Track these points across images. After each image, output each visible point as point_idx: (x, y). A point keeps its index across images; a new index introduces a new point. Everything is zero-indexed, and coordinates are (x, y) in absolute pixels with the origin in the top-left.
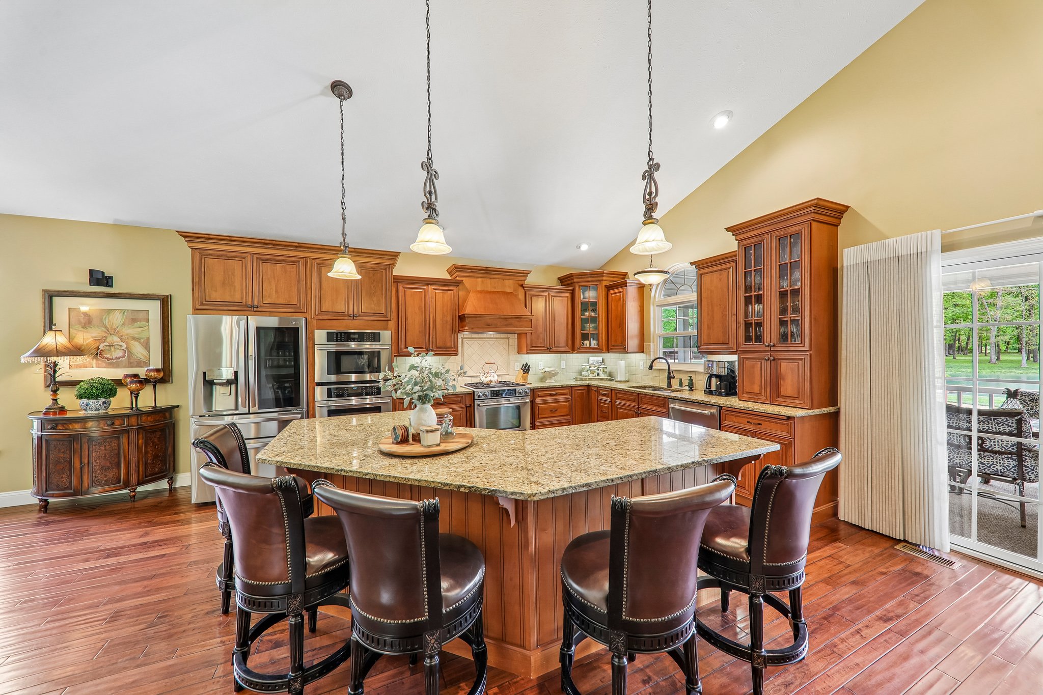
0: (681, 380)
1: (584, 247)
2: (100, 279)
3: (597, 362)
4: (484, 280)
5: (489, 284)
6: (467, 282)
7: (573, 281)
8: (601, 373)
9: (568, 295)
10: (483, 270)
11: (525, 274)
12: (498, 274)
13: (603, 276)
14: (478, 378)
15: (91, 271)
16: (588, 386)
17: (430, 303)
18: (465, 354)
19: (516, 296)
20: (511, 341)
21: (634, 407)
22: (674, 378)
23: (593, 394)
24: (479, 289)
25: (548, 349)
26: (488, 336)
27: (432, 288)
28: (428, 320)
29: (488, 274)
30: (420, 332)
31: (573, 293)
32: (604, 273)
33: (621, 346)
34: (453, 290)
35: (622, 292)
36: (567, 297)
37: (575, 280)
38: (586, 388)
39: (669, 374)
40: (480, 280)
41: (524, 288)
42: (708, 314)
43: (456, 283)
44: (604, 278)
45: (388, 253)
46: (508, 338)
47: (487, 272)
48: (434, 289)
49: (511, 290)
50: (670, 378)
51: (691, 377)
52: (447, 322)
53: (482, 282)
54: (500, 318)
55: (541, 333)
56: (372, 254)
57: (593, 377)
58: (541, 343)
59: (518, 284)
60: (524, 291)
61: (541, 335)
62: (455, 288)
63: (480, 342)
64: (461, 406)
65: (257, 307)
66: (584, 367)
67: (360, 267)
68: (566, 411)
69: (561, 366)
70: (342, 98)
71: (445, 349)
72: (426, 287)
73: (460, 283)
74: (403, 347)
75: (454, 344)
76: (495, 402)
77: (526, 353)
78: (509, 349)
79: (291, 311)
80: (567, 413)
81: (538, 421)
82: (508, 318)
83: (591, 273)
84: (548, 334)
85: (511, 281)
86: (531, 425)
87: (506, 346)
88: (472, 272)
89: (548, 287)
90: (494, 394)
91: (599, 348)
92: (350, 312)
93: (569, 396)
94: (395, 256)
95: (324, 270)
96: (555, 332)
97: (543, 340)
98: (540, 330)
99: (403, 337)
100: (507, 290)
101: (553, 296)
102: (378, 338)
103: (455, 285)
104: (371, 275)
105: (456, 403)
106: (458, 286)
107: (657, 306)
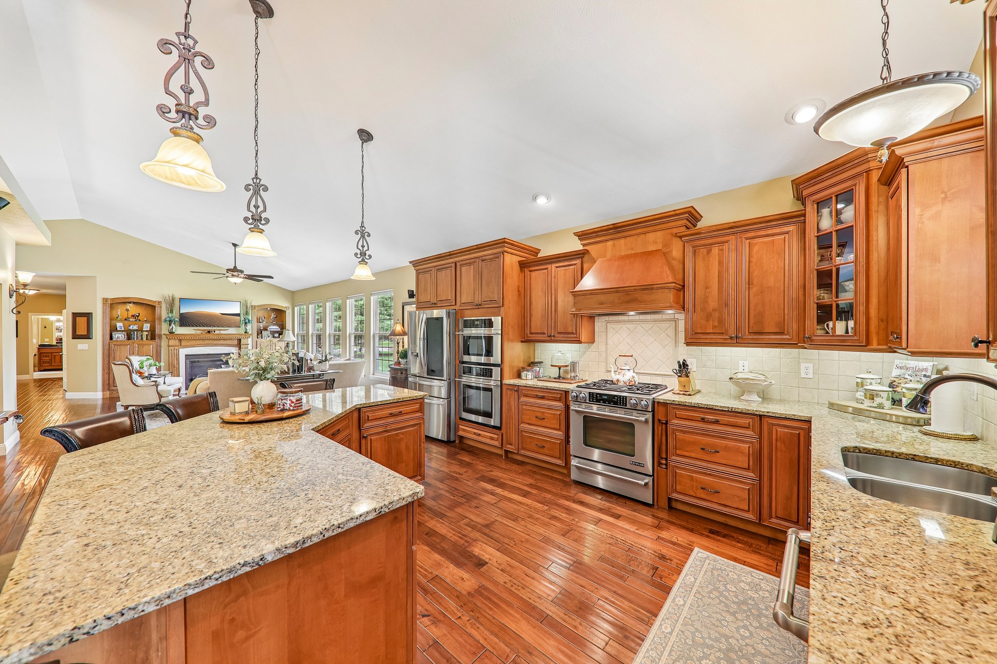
1: (805, 114)
3: (916, 373)
4: (616, 242)
5: (623, 246)
6: (593, 250)
9: (790, 228)
10: (611, 229)
12: (634, 229)
15: (408, 290)
17: (553, 285)
18: (610, 342)
19: (664, 254)
24: (608, 255)
25: (732, 337)
27: (554, 265)
28: (550, 303)
29: (619, 232)
30: (542, 316)
31: (803, 222)
34: (575, 264)
35: (898, 185)
36: (787, 233)
40: (610, 243)
41: (680, 237)
43: (580, 255)
46: (675, 320)
47: (616, 230)
48: (557, 267)
49: (660, 247)
53: (614, 245)
55: (714, 310)
56: (488, 246)
57: (870, 407)
58: (714, 327)
59: (672, 234)
60: (681, 243)
61: (716, 314)
62: (578, 262)
63: (631, 326)
64: (560, 405)
65: (435, 304)
66: (859, 380)
67: (482, 261)
68: (743, 461)
69: (799, 373)
70: (364, 141)
71: (566, 336)
72: (549, 266)
73: (584, 254)
74: (528, 332)
75: (576, 330)
76: (595, 409)
77: (688, 344)
78: (676, 337)
79: (448, 304)
80: (746, 466)
81: (674, 457)
82: (631, 291)
83: (831, 165)
84: (732, 310)
85: (658, 233)
86: (664, 462)
87: (671, 332)
88: (598, 236)
89: (732, 225)
90: (595, 398)
91: (855, 338)
92: (476, 302)
93: (752, 433)
94: (502, 242)
95: (464, 269)
96: (752, 306)
97: (721, 322)
98: (713, 304)
99: (529, 322)
100: (651, 248)
101: (747, 239)
102: (490, 324)
103: (579, 258)
104: (489, 266)
105: (555, 400)
106: (582, 258)
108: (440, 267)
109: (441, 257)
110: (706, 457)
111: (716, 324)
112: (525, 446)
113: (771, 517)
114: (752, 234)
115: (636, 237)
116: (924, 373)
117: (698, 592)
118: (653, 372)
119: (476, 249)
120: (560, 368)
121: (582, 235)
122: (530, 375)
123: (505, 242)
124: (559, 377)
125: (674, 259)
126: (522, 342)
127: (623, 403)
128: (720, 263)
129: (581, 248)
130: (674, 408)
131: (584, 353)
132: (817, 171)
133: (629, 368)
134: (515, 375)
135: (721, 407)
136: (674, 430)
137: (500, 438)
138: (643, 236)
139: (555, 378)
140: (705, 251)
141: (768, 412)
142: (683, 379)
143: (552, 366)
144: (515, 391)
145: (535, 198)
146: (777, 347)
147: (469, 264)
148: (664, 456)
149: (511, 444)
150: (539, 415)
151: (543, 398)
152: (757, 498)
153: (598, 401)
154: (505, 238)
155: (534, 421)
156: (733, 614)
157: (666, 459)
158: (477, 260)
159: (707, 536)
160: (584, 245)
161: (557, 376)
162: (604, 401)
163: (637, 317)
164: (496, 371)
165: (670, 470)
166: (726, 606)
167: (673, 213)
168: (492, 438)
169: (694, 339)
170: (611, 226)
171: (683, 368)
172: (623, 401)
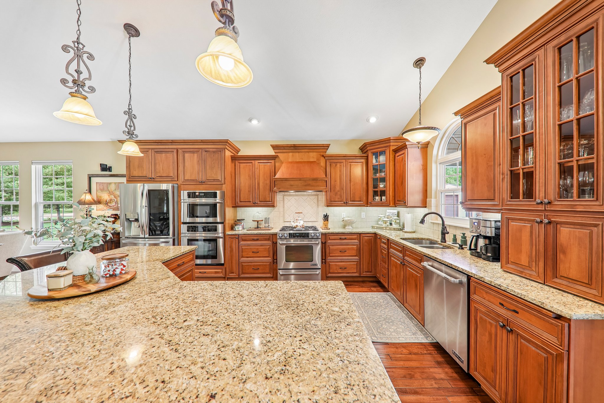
0: (455, 236)
1: (373, 120)
2: (105, 168)
3: (393, 214)
4: (294, 154)
5: (298, 157)
6: (281, 156)
7: (367, 149)
8: (393, 223)
9: (363, 161)
10: (292, 147)
11: (327, 146)
12: (305, 149)
13: (390, 142)
14: (289, 223)
15: (101, 164)
16: (375, 234)
17: (256, 172)
18: (285, 206)
19: (319, 164)
20: (320, 197)
21: (401, 258)
22: (448, 233)
23: (378, 240)
24: (290, 160)
25: (344, 203)
26: (308, 193)
27: (257, 162)
28: (254, 183)
29: (296, 149)
30: (249, 191)
31: (367, 159)
32: (390, 140)
33: (402, 201)
34: (271, 163)
35: (404, 154)
37: (369, 148)
38: (373, 235)
39: (443, 228)
40: (291, 154)
41: (324, 157)
43: (274, 158)
44: (392, 144)
45: (221, 141)
46: (317, 195)
47: (295, 148)
48: (259, 163)
49: (315, 160)
50: (444, 233)
51: (464, 234)
52: (267, 184)
53: (293, 155)
54: (300, 180)
55: (338, 191)
56: (212, 142)
57: (386, 226)
58: (338, 198)
59: (321, 155)
60: (324, 160)
61: (339, 193)
62: (273, 161)
63: (297, 198)
64: (269, 243)
65: (154, 179)
66: (380, 217)
67: (206, 151)
68: (354, 253)
69: (361, 216)
70: (131, 35)
71: (265, 203)
72: (253, 162)
73: (276, 157)
74: (238, 201)
75: (272, 200)
76: (292, 242)
77: (328, 206)
78: (318, 203)
79: (170, 180)
80: (355, 255)
81: (329, 258)
82: (307, 180)
84: (345, 191)
85: (314, 153)
86: (324, 261)
87: (316, 201)
88: (284, 149)
89: (345, 155)
90: (291, 236)
91: (386, 203)
92: (200, 180)
93: (357, 241)
94: (226, 142)
95: (187, 155)
96: (351, 190)
97: (341, 196)
98: (338, 188)
99: (238, 195)
100: (312, 160)
101: (349, 162)
102: (215, 195)
103: (273, 159)
104: (212, 156)
105: (266, 240)
106: (275, 159)
107: (440, 163)
108: (159, 150)
109: (161, 143)
110: (342, 255)
111: (339, 197)
112: (244, 271)
113: (363, 272)
114: (351, 161)
115: (304, 153)
116: (395, 214)
117: (362, 307)
118: (308, 220)
119: (200, 142)
120: (258, 222)
121: (275, 147)
122: (240, 228)
123: (227, 142)
124: (258, 227)
125: (322, 167)
126: (233, 207)
127: (307, 236)
128: (340, 171)
129: (274, 154)
130: (329, 235)
131: (271, 212)
132: (374, 142)
133: (301, 219)
134: (230, 229)
135: (347, 232)
136: (328, 245)
137: (224, 271)
138: (307, 153)
139: (255, 228)
140: (334, 165)
142: (326, 222)
143: (253, 221)
144: (236, 238)
145: (250, 120)
146: (357, 206)
147: (193, 152)
148: (324, 258)
149: (233, 273)
150: (255, 250)
151: (257, 240)
152: (359, 267)
153: (294, 237)
154: (228, 140)
155: (251, 254)
156: (376, 308)
157: (325, 259)
158: (201, 150)
160: (275, 153)
161: (256, 227)
162: (298, 237)
163: (294, 193)
164: (220, 227)
165: (327, 264)
166: (372, 307)
168: (216, 273)
169: (330, 204)
170: (292, 145)
171: (326, 217)
172: (307, 235)
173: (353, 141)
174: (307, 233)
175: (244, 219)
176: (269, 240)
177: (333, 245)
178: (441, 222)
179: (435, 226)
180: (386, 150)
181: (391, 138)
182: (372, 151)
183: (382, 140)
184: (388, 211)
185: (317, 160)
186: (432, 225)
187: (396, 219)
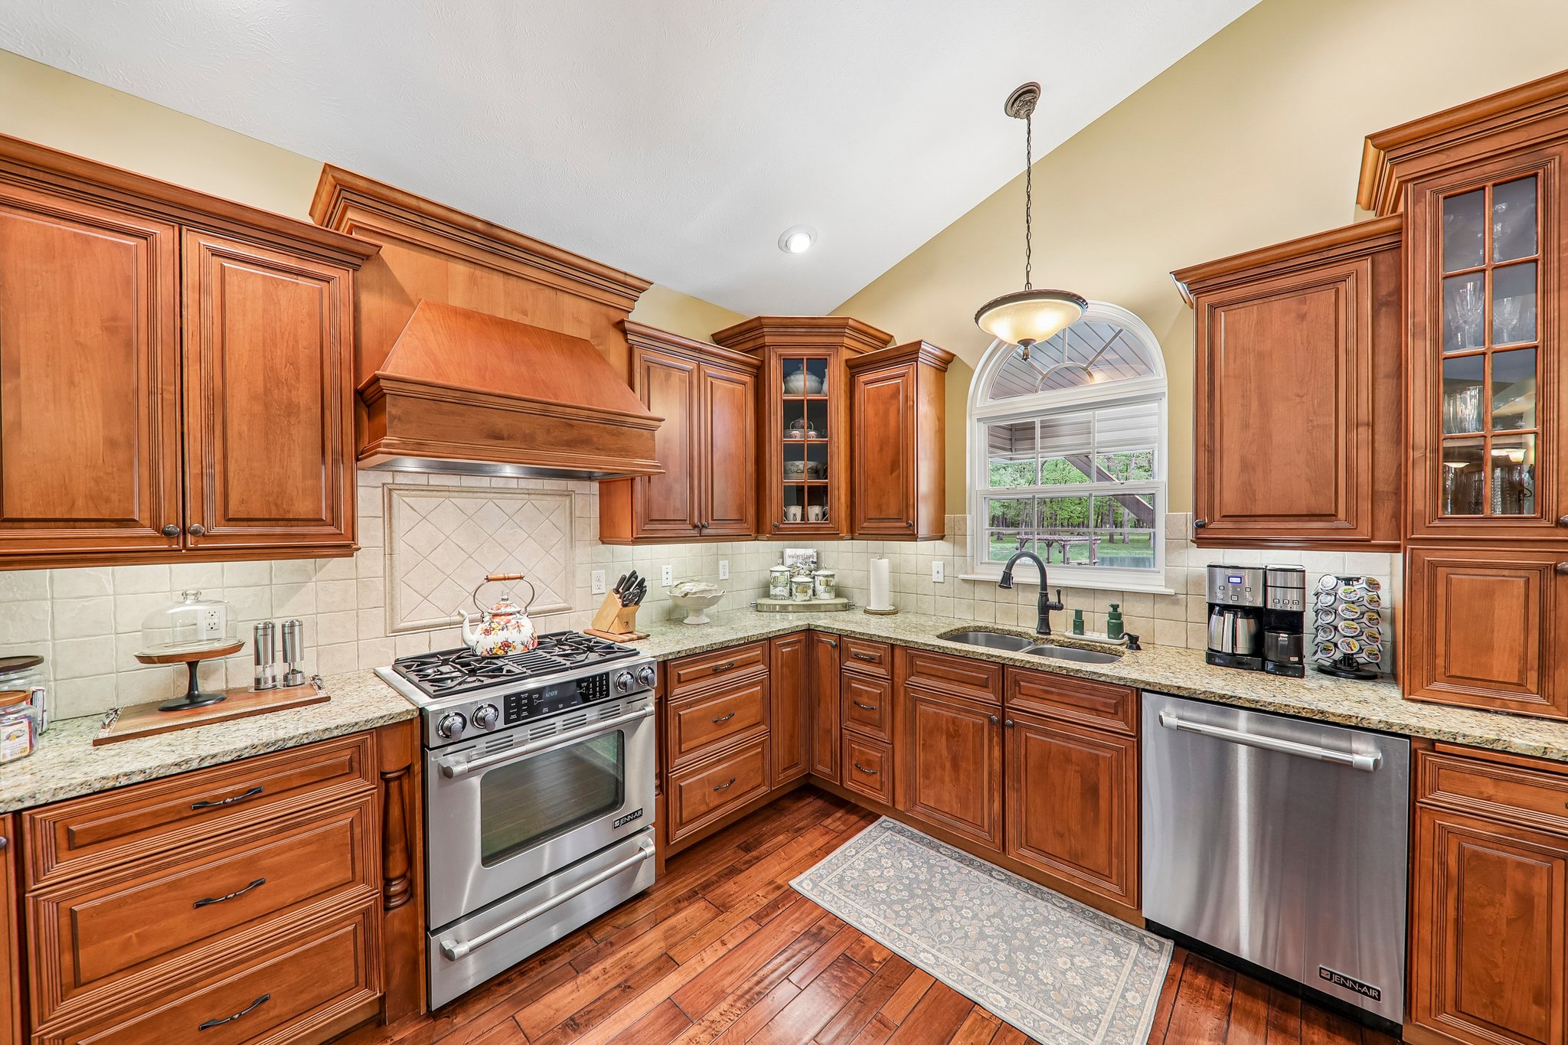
0: (1079, 613)
1: (801, 246)
3: (807, 561)
4: (479, 272)
5: (501, 295)
6: (402, 262)
7: (760, 342)
8: (820, 588)
9: (747, 378)
11: (634, 288)
13: (843, 335)
16: (810, 634)
18: (400, 546)
19: (601, 358)
20: (579, 501)
21: (986, 704)
22: (1059, 607)
23: (823, 655)
24: (457, 300)
25: (695, 528)
26: (496, 483)
27: (197, 239)
31: (759, 374)
32: (845, 326)
33: (899, 519)
34: (325, 279)
36: (744, 384)
37: (768, 340)
38: (802, 637)
39: (1044, 596)
40: (460, 269)
41: (624, 332)
42: (1246, 426)
44: (846, 341)
46: (568, 494)
48: (216, 253)
49: (584, 334)
50: (1045, 608)
51: (1115, 607)
52: (289, 409)
54: (544, 414)
55: (674, 481)
57: (805, 601)
58: (675, 510)
59: (608, 318)
60: (625, 344)
61: (678, 488)
62: (342, 277)
63: (465, 503)
64: (353, 788)
68: (754, 712)
71: (281, 530)
72: (159, 230)
73: (366, 257)
75: (334, 509)
76: (523, 741)
78: (571, 528)
80: (758, 719)
81: (678, 762)
83: (812, 321)
85: (584, 304)
86: (658, 782)
87: (561, 519)
90: (519, 708)
91: (831, 525)
93: (762, 667)
98: (674, 470)
100: (570, 330)
101: (709, 375)
103: (340, 262)
105: (319, 779)
106: (356, 268)
107: (979, 420)
110: (718, 733)
111: (677, 504)
113: (779, 775)
114: (715, 371)
115: (533, 286)
116: (811, 560)
120: (193, 665)
127: (601, 692)
130: (676, 666)
132: (793, 320)
133: (518, 609)
135: (737, 640)
136: (676, 707)
138: (551, 293)
140: (663, 375)
141: (779, 631)
142: (630, 609)
143: (146, 659)
148: (658, 770)
152: (767, 760)
153: (534, 711)
157: (661, 774)
159: (758, 859)
162: (553, 705)
163: (486, 481)
165: (673, 792)
167: (621, 277)
169: (649, 530)
170: (479, 225)
172: (601, 686)
173: (694, 303)
174: (601, 676)
175: (36, 661)
176: (349, 770)
177: (689, 705)
178: (1038, 581)
179: (981, 593)
180: (829, 355)
181: (851, 322)
182: (781, 351)
183: (821, 322)
184: (788, 552)
185: (592, 337)
186: (967, 586)
187: (827, 576)
